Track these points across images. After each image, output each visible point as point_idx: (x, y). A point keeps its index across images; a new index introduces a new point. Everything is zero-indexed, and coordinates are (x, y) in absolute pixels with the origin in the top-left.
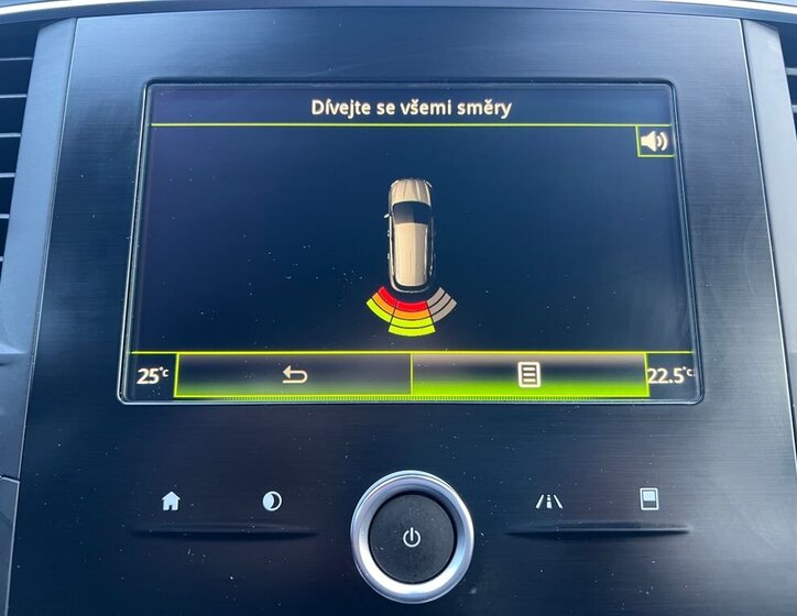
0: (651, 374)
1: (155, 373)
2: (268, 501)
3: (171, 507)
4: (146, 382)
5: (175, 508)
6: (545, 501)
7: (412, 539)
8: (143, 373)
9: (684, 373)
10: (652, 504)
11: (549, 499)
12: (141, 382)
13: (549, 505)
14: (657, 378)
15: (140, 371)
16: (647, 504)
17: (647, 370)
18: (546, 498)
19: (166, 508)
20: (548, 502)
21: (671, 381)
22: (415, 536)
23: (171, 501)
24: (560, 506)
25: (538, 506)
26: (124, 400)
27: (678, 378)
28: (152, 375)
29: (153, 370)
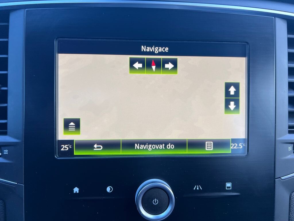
0: (232, 145)
1: (67, 147)
2: (108, 189)
3: (76, 192)
4: (64, 150)
5: (78, 192)
6: (196, 187)
7: (155, 202)
8: (63, 147)
9: (242, 145)
10: (229, 187)
11: (198, 187)
12: (62, 150)
13: (198, 189)
14: (234, 147)
15: (62, 146)
16: (228, 187)
17: (231, 144)
18: (197, 186)
19: (75, 192)
20: (197, 188)
21: (238, 148)
22: (156, 201)
23: (76, 190)
24: (201, 189)
25: (194, 189)
26: (57, 157)
27: (240, 147)
28: (66, 147)
29: (66, 146)
